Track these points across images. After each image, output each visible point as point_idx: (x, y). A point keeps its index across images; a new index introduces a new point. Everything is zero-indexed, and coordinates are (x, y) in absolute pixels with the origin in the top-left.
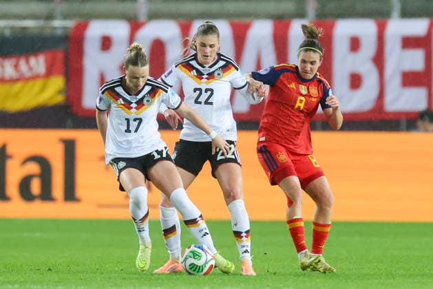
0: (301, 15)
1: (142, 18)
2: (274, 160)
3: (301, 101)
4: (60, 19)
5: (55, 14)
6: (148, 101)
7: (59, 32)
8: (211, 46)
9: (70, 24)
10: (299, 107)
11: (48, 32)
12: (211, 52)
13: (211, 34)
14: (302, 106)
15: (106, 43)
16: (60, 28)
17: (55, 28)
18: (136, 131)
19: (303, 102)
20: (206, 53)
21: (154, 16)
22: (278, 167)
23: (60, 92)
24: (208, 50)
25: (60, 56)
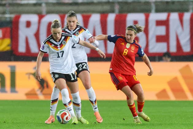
0: (113, 11)
1: (44, 13)
2: (117, 80)
3: (126, 51)
4: (9, 14)
5: (6, 12)
6: (64, 43)
7: (8, 20)
8: (73, 22)
9: (13, 16)
10: (125, 54)
11: (3, 19)
12: (73, 24)
13: (73, 16)
14: (126, 53)
15: (28, 24)
16: (8, 18)
17: (6, 18)
18: (62, 56)
19: (127, 51)
20: (71, 25)
21: (49, 12)
22: (119, 82)
23: (8, 45)
24: (72, 23)
25: (9, 30)
